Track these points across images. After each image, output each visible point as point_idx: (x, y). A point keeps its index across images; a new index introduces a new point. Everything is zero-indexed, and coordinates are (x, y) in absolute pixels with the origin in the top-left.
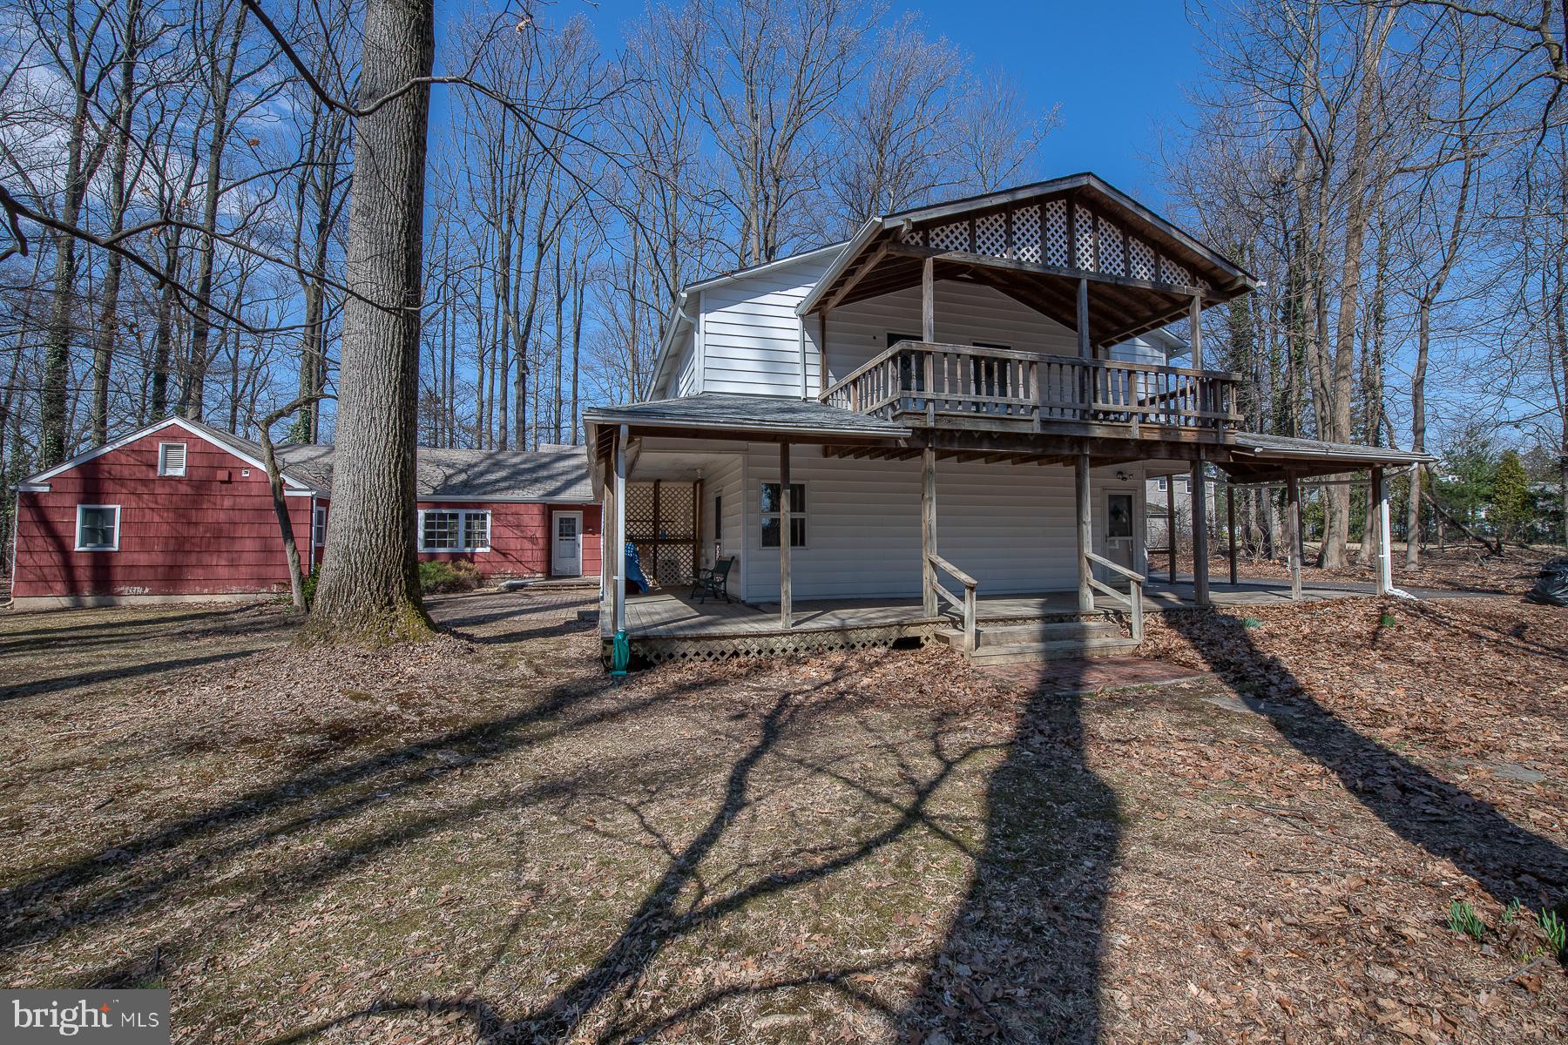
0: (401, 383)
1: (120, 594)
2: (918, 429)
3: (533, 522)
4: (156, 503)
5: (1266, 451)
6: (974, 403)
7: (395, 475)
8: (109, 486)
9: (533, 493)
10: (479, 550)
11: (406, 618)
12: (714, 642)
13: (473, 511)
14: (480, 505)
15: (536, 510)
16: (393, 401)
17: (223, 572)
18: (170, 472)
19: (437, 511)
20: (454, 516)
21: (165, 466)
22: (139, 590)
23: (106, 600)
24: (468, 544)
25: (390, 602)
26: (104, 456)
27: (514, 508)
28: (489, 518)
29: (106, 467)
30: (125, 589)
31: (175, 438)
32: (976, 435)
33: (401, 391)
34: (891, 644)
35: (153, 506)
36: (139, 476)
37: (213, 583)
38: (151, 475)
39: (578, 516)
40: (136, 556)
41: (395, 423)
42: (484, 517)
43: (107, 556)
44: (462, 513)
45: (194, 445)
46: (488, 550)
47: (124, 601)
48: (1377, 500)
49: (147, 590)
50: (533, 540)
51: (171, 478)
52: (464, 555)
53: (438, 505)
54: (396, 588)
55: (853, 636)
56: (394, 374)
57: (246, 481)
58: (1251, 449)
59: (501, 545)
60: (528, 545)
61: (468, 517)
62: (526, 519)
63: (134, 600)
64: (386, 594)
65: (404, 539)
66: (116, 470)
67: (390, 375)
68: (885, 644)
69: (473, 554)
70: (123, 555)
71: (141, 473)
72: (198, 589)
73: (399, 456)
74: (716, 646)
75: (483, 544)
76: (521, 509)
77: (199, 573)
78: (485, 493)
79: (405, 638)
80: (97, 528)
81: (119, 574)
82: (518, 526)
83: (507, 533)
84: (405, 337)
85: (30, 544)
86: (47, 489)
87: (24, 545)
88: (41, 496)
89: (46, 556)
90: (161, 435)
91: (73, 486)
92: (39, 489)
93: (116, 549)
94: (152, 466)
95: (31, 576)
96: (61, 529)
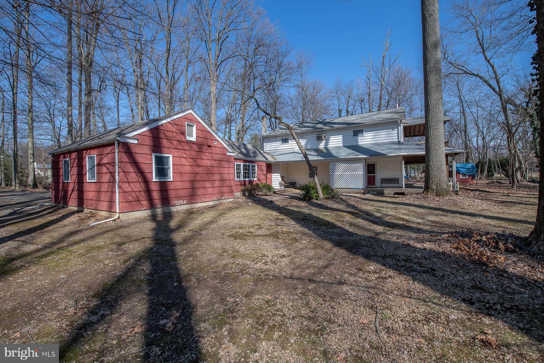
1: (174, 205)
4: (185, 154)
8: (165, 143)
14: (254, 162)
17: (211, 190)
18: (189, 138)
22: (182, 202)
23: (167, 209)
26: (162, 125)
29: (162, 132)
30: (176, 202)
31: (191, 121)
35: (185, 156)
36: (178, 138)
37: (209, 197)
38: (183, 139)
40: (179, 183)
42: (255, 166)
43: (167, 183)
45: (198, 126)
46: (256, 179)
47: (175, 209)
49: (185, 202)
51: (190, 142)
57: (215, 147)
59: (259, 177)
60: (264, 177)
63: (179, 208)
66: (168, 134)
69: (253, 181)
70: (174, 183)
71: (180, 137)
72: (203, 200)
80: (162, 168)
81: (172, 194)
85: (128, 177)
86: (136, 142)
87: (125, 178)
88: (132, 146)
89: (138, 185)
90: (185, 118)
91: (148, 141)
92: (132, 141)
93: (172, 180)
94: (183, 134)
95: (130, 198)
96: (145, 168)
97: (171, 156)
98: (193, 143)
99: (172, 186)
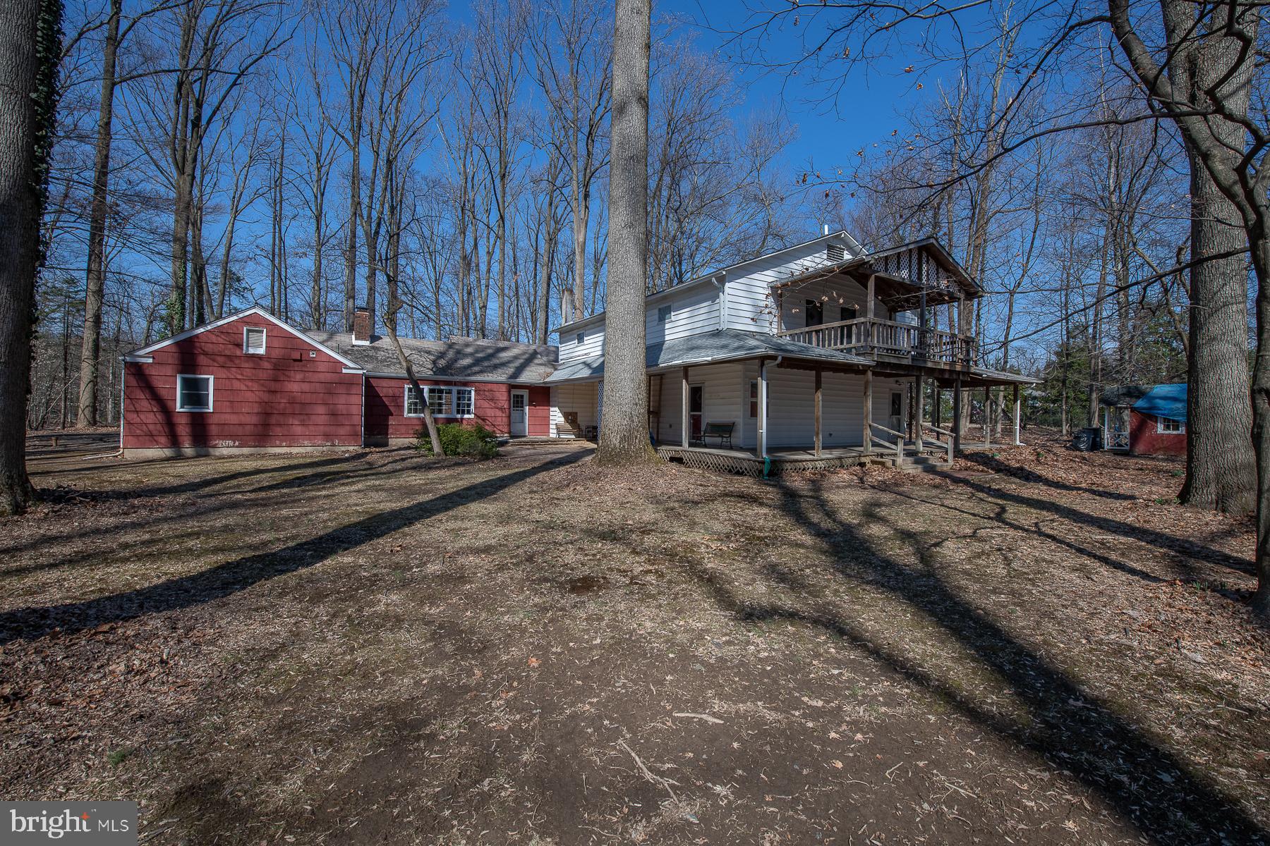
1: (215, 447)
3: (502, 396)
4: (242, 375)
5: (988, 376)
8: (202, 360)
9: (500, 376)
10: (466, 416)
13: (462, 388)
14: (466, 384)
15: (504, 388)
17: (298, 430)
18: (251, 351)
19: (437, 387)
20: (449, 392)
21: (248, 346)
22: (231, 443)
23: (203, 451)
24: (458, 412)
26: (197, 336)
27: (489, 387)
28: (473, 393)
29: (197, 344)
30: (219, 442)
31: (256, 325)
35: (240, 377)
36: (227, 353)
37: (292, 439)
38: (238, 353)
39: (525, 393)
40: (227, 416)
42: (470, 392)
43: (203, 415)
44: (455, 389)
45: (272, 330)
46: (472, 416)
47: (218, 452)
48: (1015, 401)
49: (237, 443)
50: (502, 409)
51: (253, 356)
52: (455, 420)
53: (437, 382)
57: (313, 361)
58: (981, 375)
59: (481, 413)
60: (499, 413)
61: (459, 392)
62: (498, 394)
63: (225, 452)
66: (209, 348)
69: (462, 419)
70: (216, 415)
71: (230, 350)
72: (278, 442)
75: (469, 412)
76: (495, 387)
77: (278, 431)
78: (469, 375)
80: (194, 394)
81: (214, 430)
82: (492, 400)
83: (485, 404)
85: (137, 405)
86: (150, 360)
87: (131, 406)
88: (145, 366)
89: (151, 416)
90: (244, 321)
91: (173, 359)
92: (143, 360)
93: (211, 410)
94: (239, 346)
95: (138, 432)
96: (164, 394)
97: (211, 378)
98: (259, 357)
99: (214, 420)
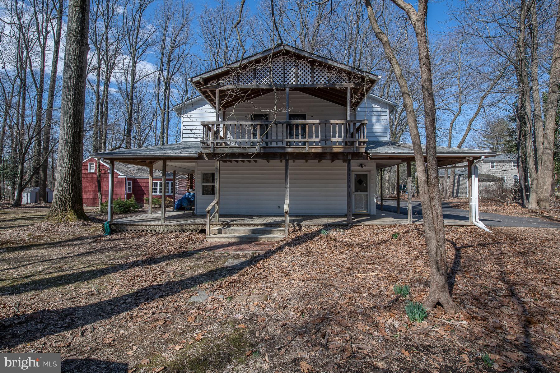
0: (71, 147)
2: (208, 153)
6: (251, 142)
7: (69, 174)
11: (70, 214)
12: (137, 226)
16: (69, 152)
21: (90, 170)
25: (66, 210)
32: (237, 154)
33: (72, 150)
34: (198, 231)
35: (87, 181)
41: (69, 159)
54: (68, 206)
55: (184, 227)
56: (69, 145)
64: (64, 208)
65: (72, 192)
67: (68, 145)
68: (196, 231)
73: (71, 168)
74: (138, 228)
79: (67, 220)
84: (73, 134)
94: (87, 170)
98: (93, 173)
